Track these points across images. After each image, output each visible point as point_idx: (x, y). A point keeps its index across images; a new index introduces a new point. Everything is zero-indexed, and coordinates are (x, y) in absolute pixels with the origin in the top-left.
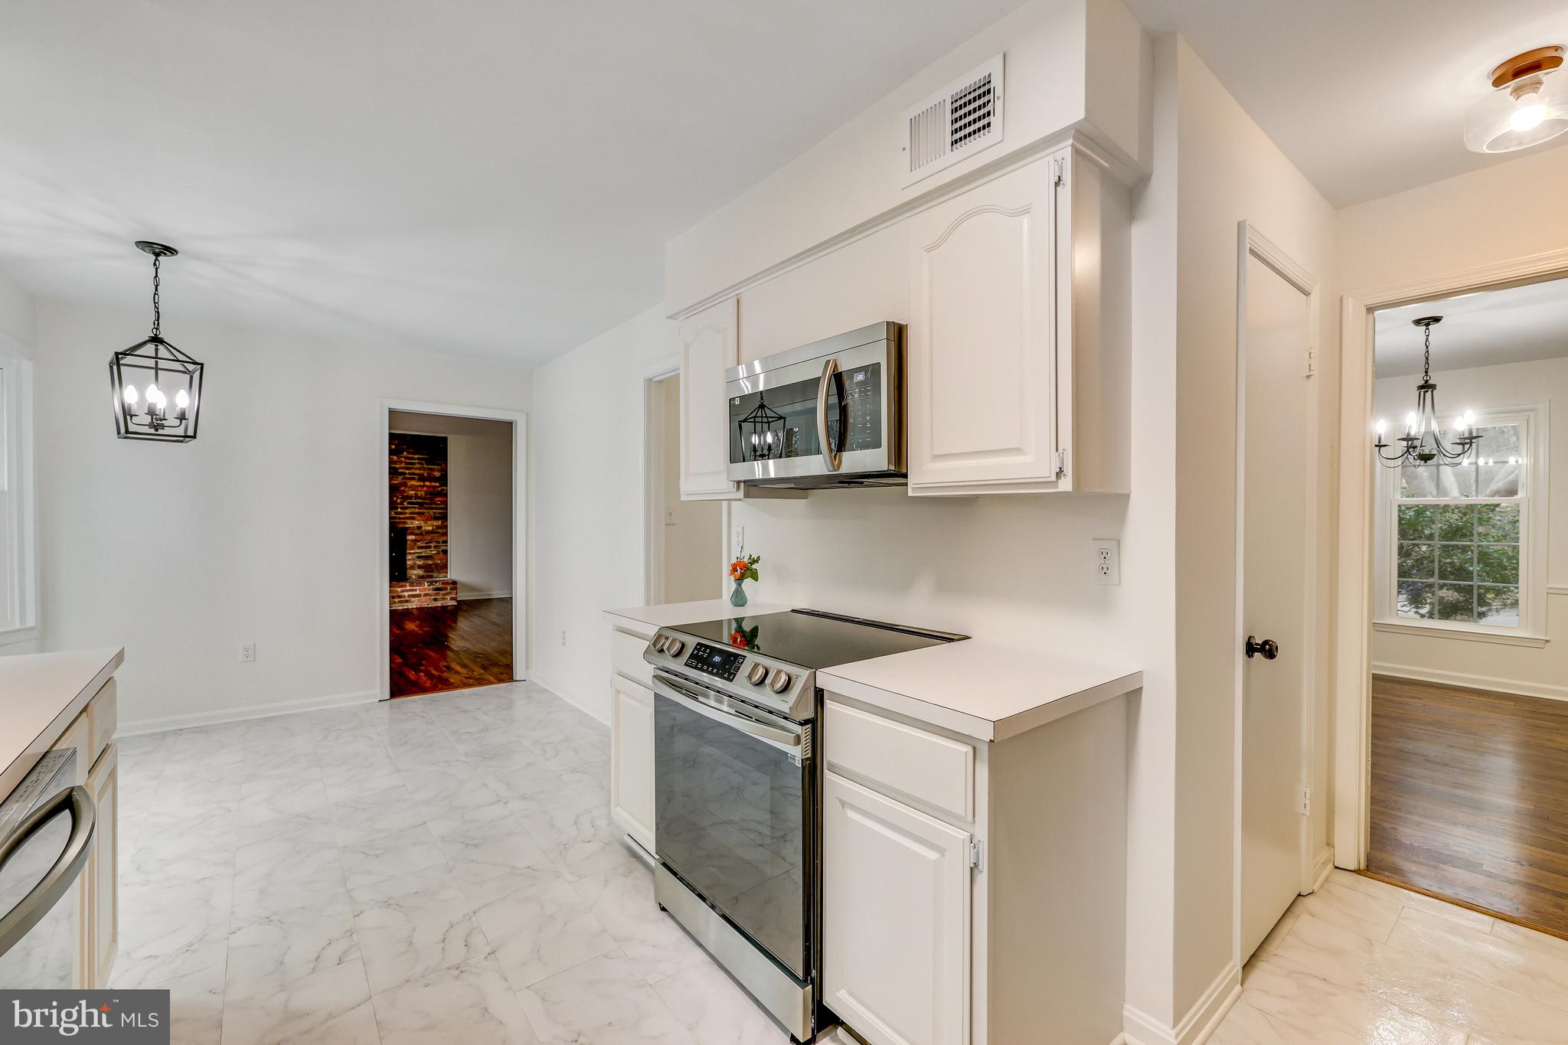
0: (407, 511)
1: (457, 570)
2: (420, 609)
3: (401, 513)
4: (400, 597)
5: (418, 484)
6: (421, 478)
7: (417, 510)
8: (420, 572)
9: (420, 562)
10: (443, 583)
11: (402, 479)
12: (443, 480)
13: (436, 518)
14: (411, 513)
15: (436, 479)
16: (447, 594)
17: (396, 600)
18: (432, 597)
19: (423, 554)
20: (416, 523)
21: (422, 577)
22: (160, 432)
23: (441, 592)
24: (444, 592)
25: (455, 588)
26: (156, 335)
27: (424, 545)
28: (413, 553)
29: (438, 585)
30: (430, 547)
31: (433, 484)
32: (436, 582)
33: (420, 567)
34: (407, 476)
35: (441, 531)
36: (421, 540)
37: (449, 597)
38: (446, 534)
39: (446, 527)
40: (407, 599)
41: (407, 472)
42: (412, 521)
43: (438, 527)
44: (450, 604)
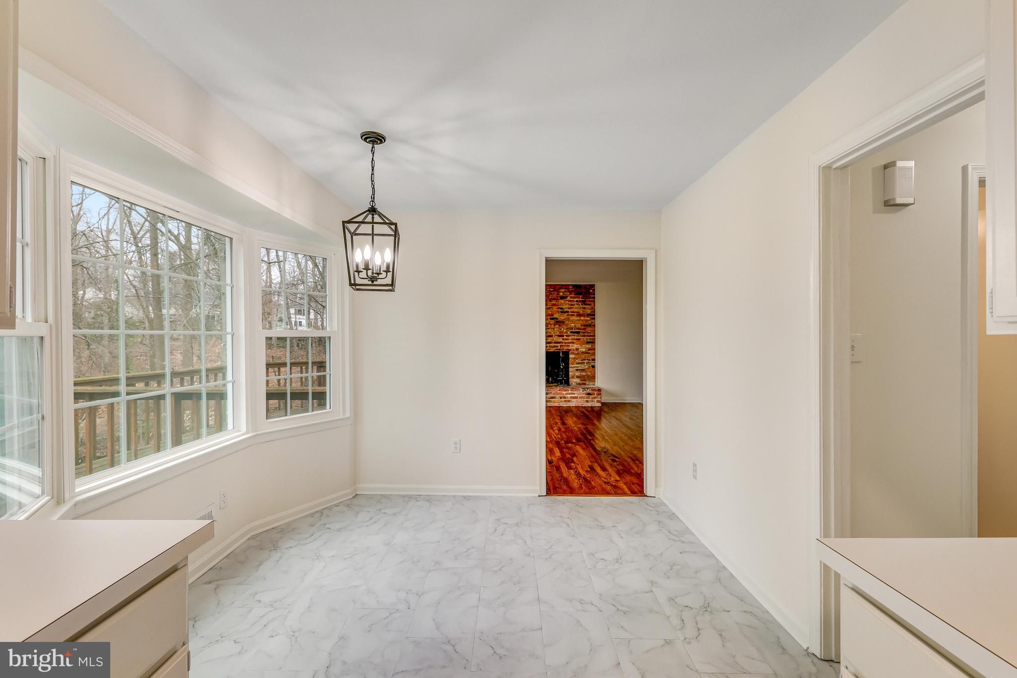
0: (569, 338)
1: (600, 382)
2: (577, 407)
3: (566, 339)
4: (564, 398)
5: (577, 319)
6: (579, 315)
7: (576, 337)
8: (578, 381)
9: (578, 374)
10: (592, 390)
11: (567, 315)
12: (592, 315)
13: (588, 343)
14: (572, 339)
15: (588, 315)
16: (594, 398)
17: (563, 400)
18: (585, 400)
19: (580, 368)
20: (575, 346)
21: (580, 384)
22: (375, 283)
23: (591, 396)
24: (593, 396)
25: (600, 394)
26: (372, 206)
27: (580, 361)
28: (574, 367)
29: (589, 391)
30: (584, 363)
31: (586, 318)
32: (587, 389)
33: (578, 377)
34: (570, 313)
35: (590, 352)
36: (578, 358)
37: (596, 400)
38: (594, 354)
39: (594, 349)
40: (569, 399)
41: (570, 310)
42: (573, 345)
43: (589, 349)
44: (596, 405)
